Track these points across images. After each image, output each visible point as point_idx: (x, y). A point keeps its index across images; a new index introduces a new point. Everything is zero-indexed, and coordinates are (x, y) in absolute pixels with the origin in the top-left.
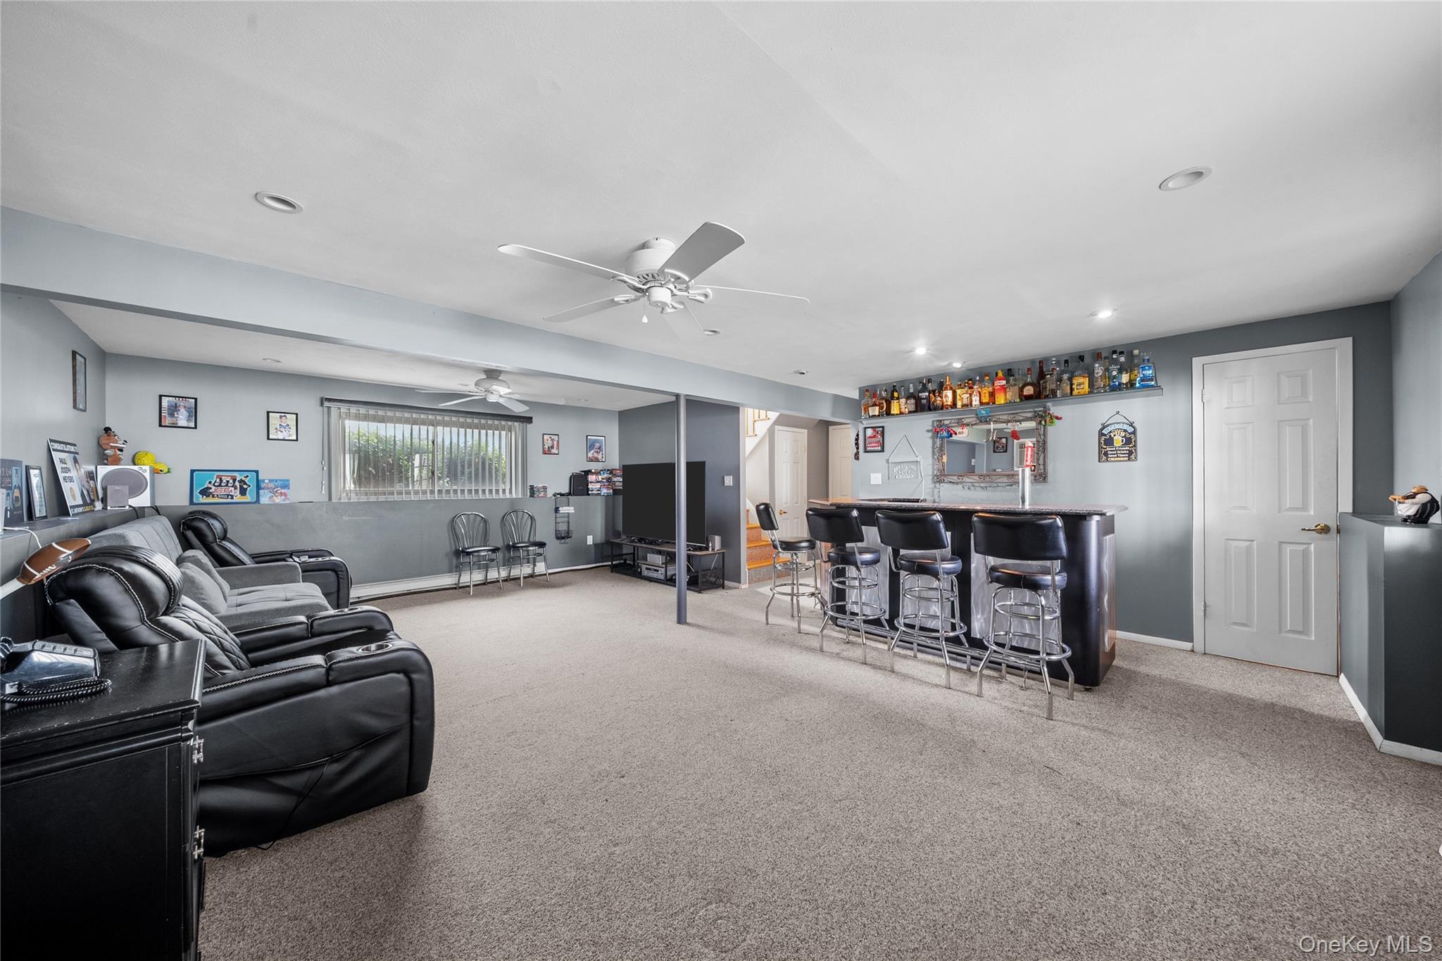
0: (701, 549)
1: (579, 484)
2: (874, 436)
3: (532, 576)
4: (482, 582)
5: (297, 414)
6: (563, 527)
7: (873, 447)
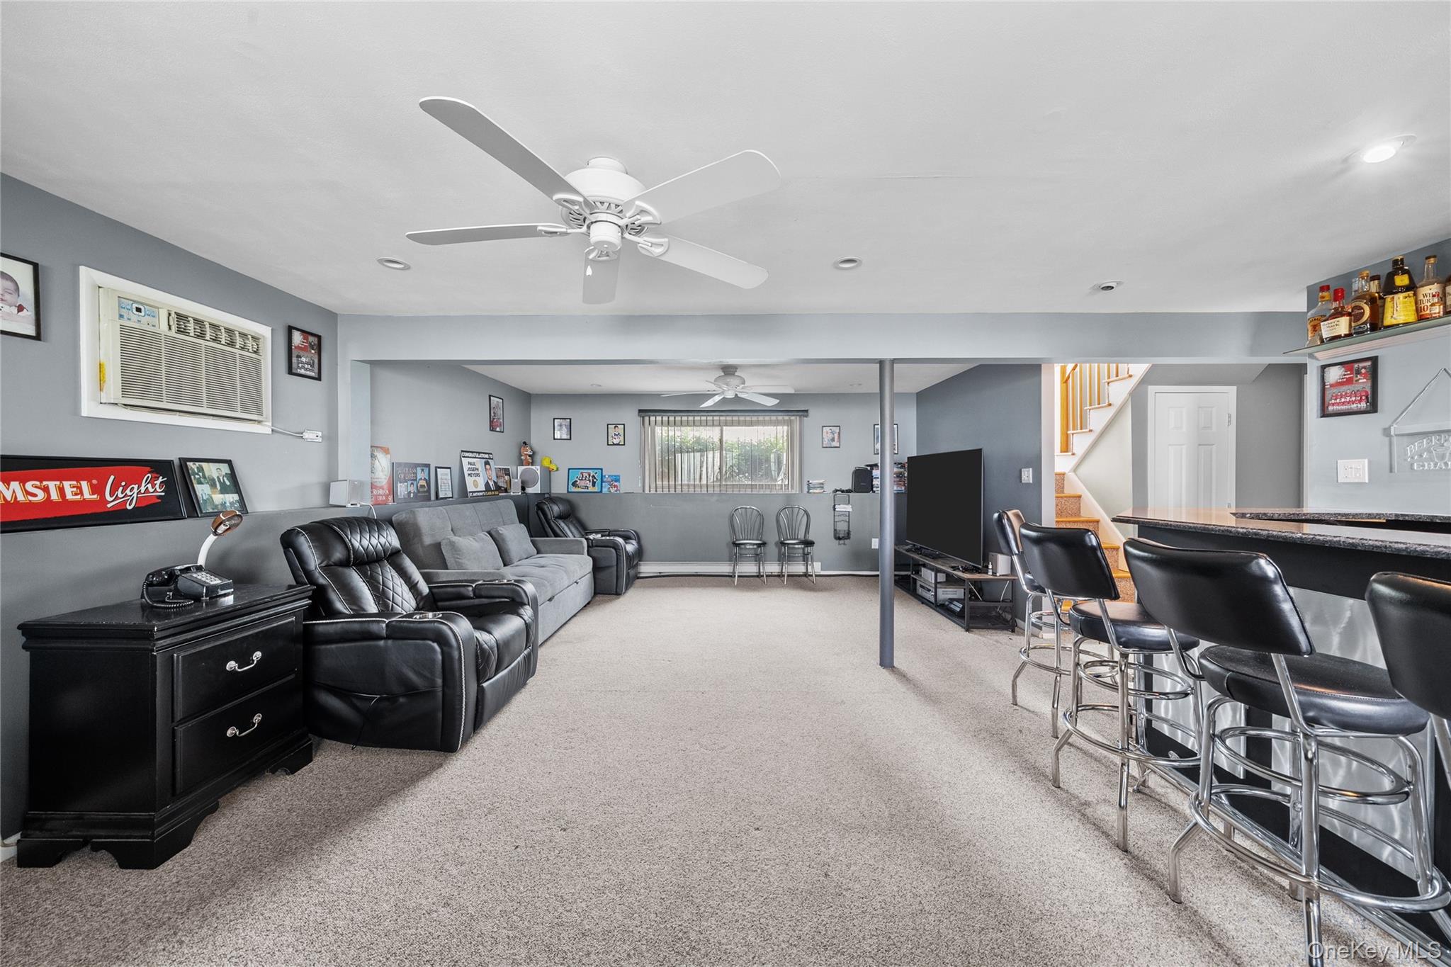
0: (977, 570)
1: (863, 480)
2: (1349, 381)
3: (806, 575)
4: (755, 574)
5: (624, 425)
6: (842, 527)
7: (1343, 403)
